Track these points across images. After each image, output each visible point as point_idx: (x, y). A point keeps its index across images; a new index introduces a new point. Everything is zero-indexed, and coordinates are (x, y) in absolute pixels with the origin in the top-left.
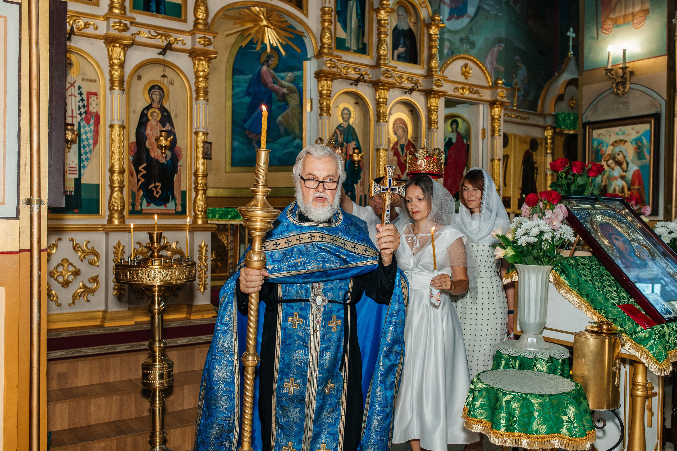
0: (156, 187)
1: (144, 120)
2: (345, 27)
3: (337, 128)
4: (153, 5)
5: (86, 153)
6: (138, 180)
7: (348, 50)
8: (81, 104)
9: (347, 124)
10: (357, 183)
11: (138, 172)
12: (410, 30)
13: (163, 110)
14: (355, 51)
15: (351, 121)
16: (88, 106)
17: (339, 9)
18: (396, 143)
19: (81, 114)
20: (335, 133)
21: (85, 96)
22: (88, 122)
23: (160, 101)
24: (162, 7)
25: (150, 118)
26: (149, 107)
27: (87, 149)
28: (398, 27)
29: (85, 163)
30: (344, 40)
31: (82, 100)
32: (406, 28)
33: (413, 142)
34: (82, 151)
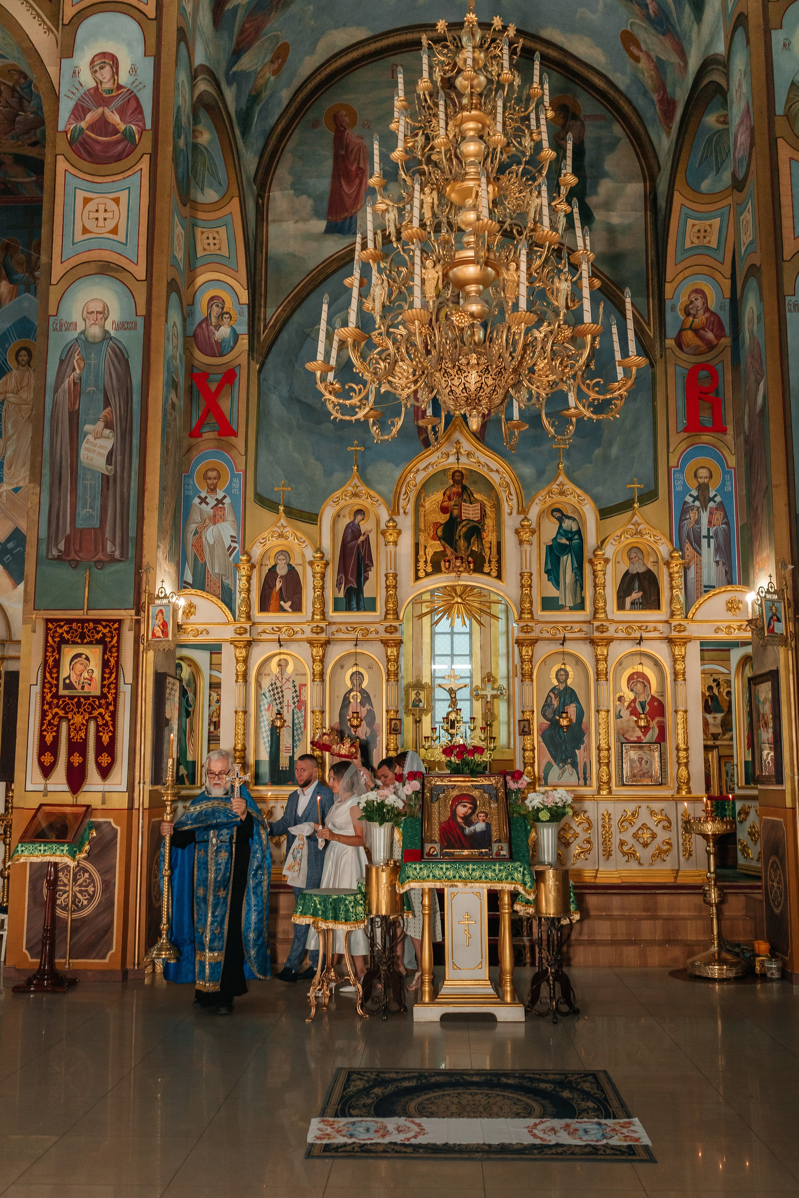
1: (347, 702)
2: (557, 584)
3: (551, 691)
4: (354, 603)
5: (298, 735)
7: (561, 608)
8: (295, 695)
9: (564, 685)
10: (579, 748)
12: (649, 571)
13: (363, 692)
14: (571, 609)
15: (569, 682)
16: (300, 696)
17: (550, 567)
18: (634, 701)
19: (294, 703)
20: (549, 696)
21: (297, 688)
22: (300, 709)
23: (360, 685)
24: (362, 604)
25: (352, 700)
26: (351, 691)
27: (299, 731)
28: (630, 571)
29: (298, 743)
30: (558, 598)
31: (296, 691)
32: (642, 570)
33: (659, 698)
34: (295, 733)
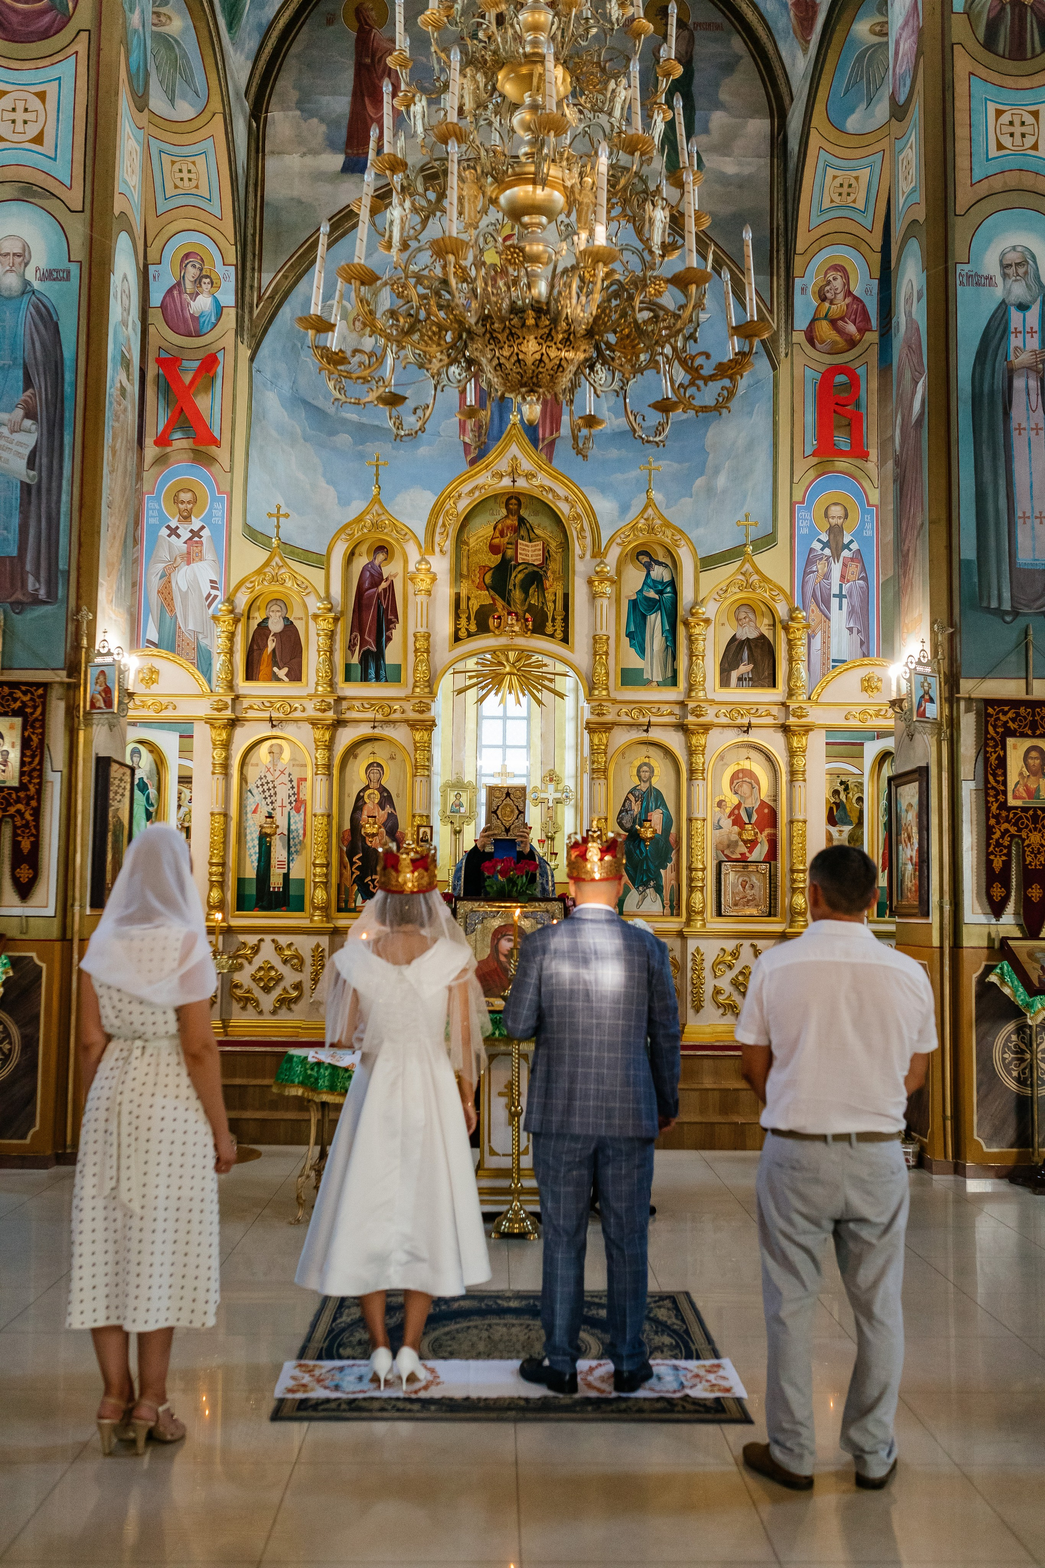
0: (373, 881)
1: (360, 803)
2: (642, 651)
3: (631, 792)
4: (372, 672)
5: (295, 845)
6: (353, 873)
7: (646, 683)
8: (291, 792)
9: (647, 785)
11: (352, 863)
12: (762, 636)
13: (383, 790)
14: (659, 684)
15: (654, 781)
16: (298, 793)
17: (632, 629)
18: (738, 806)
19: (291, 803)
20: (627, 799)
21: (295, 784)
22: (298, 811)
23: (379, 780)
24: (382, 672)
25: (367, 800)
26: (367, 787)
27: (297, 841)
28: (738, 636)
29: (295, 856)
30: (642, 670)
31: (293, 788)
32: (753, 635)
33: (771, 803)
34: (292, 842)
